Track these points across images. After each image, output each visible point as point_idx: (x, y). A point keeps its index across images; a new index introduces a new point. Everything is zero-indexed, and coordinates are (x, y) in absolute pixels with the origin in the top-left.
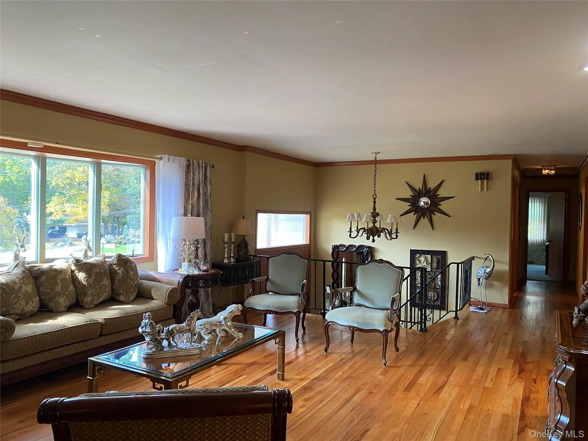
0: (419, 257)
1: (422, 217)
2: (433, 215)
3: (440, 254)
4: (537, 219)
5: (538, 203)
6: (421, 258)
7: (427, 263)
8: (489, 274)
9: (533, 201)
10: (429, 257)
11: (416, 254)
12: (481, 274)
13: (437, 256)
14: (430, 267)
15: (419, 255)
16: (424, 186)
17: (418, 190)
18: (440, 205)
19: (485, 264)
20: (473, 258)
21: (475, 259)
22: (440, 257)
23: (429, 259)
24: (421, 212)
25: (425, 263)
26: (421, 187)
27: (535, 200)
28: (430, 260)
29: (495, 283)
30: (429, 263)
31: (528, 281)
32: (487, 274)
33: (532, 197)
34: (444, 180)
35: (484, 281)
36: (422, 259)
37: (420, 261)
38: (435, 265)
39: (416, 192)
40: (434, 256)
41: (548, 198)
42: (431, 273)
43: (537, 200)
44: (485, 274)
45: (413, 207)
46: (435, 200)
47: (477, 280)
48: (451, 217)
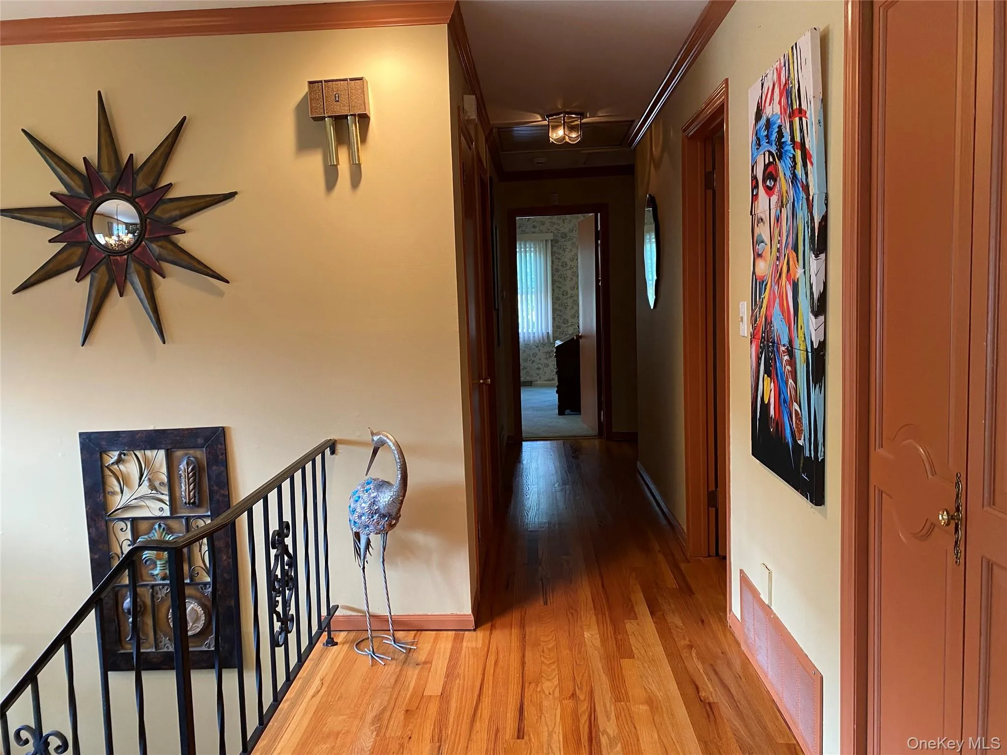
0: (119, 461)
1: (115, 291)
2: (156, 277)
3: (200, 441)
4: (533, 290)
5: (532, 254)
6: (127, 465)
7: (152, 487)
8: (390, 515)
9: (522, 250)
10: (159, 457)
11: (103, 451)
12: (360, 517)
13: (191, 452)
14: (166, 498)
15: (116, 453)
16: (104, 149)
17: (82, 167)
18: (183, 232)
19: (373, 474)
20: (332, 446)
21: (339, 448)
22: (200, 454)
23: (161, 466)
24: (109, 270)
25: (146, 483)
26: (93, 154)
27: (526, 248)
28: (164, 469)
29: (420, 538)
30: (162, 484)
31: (526, 445)
32: (384, 516)
33: (521, 240)
34: (185, 118)
35: (376, 540)
36: (131, 468)
37: (123, 481)
38: (184, 489)
39: (76, 177)
40: (179, 453)
41: (552, 241)
42: (174, 524)
43: (531, 248)
44: (376, 517)
45: (71, 244)
46: (158, 213)
47: (351, 537)
48: (230, 283)
